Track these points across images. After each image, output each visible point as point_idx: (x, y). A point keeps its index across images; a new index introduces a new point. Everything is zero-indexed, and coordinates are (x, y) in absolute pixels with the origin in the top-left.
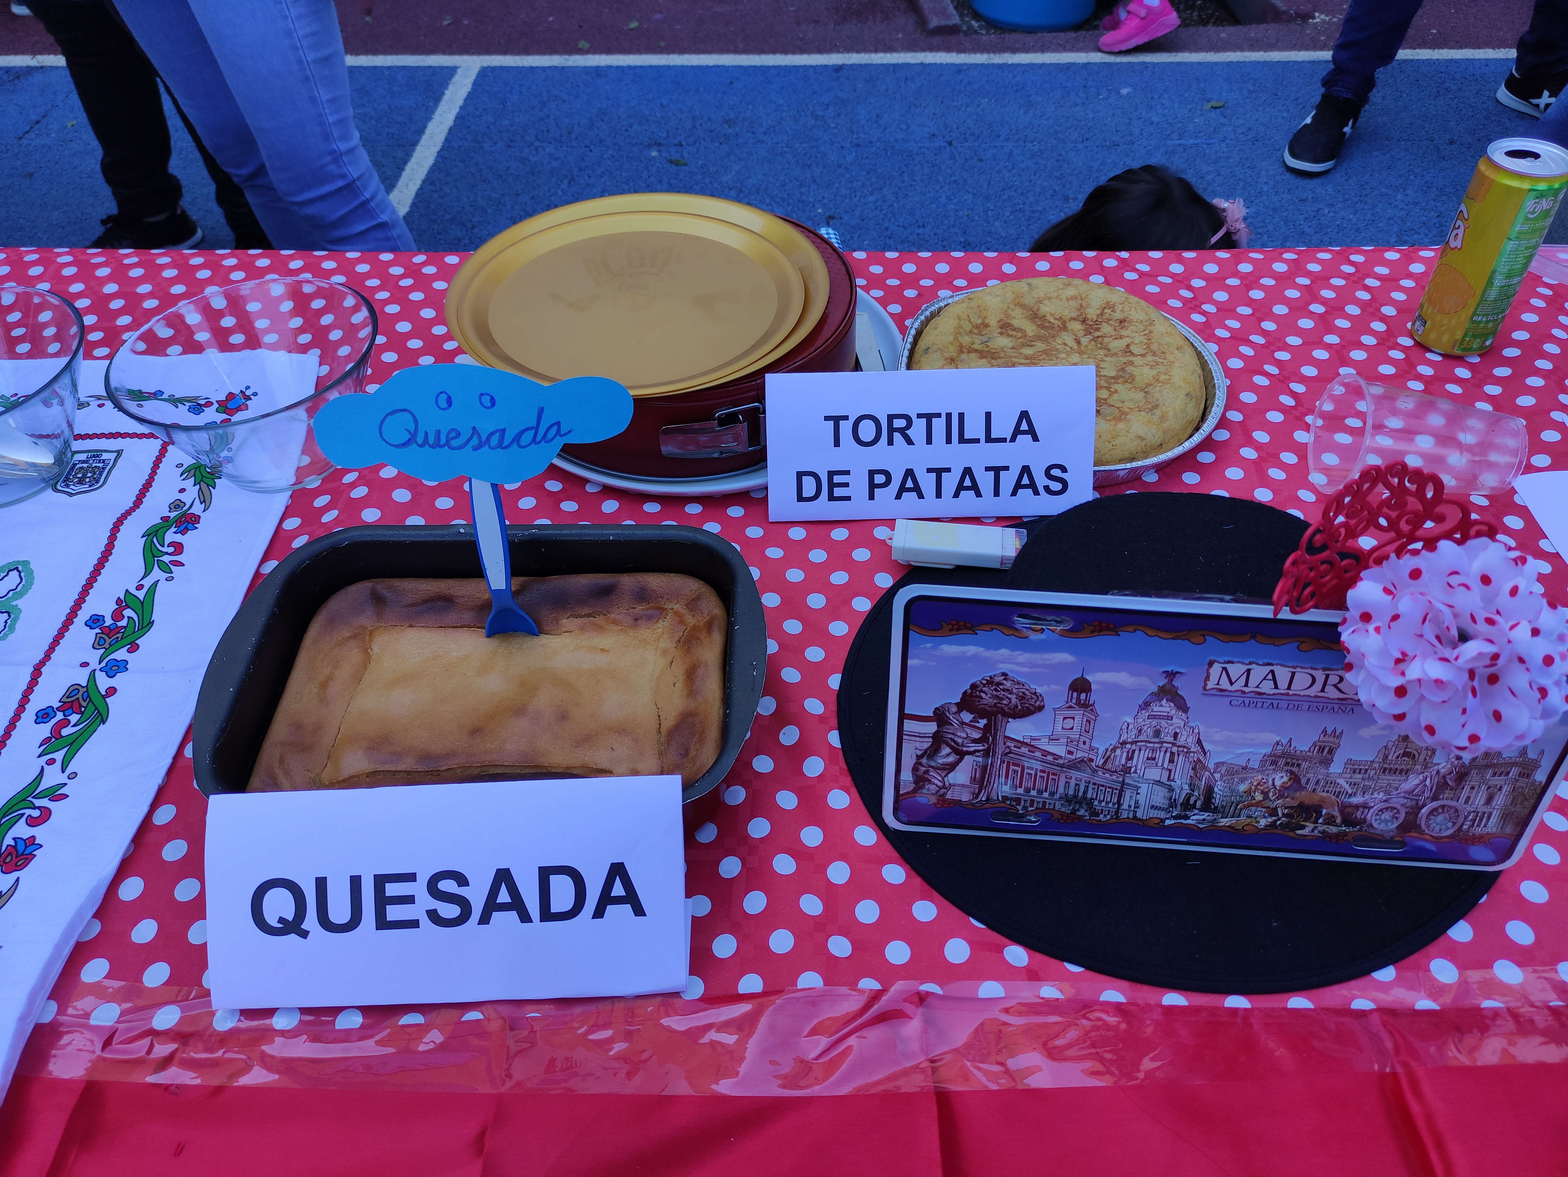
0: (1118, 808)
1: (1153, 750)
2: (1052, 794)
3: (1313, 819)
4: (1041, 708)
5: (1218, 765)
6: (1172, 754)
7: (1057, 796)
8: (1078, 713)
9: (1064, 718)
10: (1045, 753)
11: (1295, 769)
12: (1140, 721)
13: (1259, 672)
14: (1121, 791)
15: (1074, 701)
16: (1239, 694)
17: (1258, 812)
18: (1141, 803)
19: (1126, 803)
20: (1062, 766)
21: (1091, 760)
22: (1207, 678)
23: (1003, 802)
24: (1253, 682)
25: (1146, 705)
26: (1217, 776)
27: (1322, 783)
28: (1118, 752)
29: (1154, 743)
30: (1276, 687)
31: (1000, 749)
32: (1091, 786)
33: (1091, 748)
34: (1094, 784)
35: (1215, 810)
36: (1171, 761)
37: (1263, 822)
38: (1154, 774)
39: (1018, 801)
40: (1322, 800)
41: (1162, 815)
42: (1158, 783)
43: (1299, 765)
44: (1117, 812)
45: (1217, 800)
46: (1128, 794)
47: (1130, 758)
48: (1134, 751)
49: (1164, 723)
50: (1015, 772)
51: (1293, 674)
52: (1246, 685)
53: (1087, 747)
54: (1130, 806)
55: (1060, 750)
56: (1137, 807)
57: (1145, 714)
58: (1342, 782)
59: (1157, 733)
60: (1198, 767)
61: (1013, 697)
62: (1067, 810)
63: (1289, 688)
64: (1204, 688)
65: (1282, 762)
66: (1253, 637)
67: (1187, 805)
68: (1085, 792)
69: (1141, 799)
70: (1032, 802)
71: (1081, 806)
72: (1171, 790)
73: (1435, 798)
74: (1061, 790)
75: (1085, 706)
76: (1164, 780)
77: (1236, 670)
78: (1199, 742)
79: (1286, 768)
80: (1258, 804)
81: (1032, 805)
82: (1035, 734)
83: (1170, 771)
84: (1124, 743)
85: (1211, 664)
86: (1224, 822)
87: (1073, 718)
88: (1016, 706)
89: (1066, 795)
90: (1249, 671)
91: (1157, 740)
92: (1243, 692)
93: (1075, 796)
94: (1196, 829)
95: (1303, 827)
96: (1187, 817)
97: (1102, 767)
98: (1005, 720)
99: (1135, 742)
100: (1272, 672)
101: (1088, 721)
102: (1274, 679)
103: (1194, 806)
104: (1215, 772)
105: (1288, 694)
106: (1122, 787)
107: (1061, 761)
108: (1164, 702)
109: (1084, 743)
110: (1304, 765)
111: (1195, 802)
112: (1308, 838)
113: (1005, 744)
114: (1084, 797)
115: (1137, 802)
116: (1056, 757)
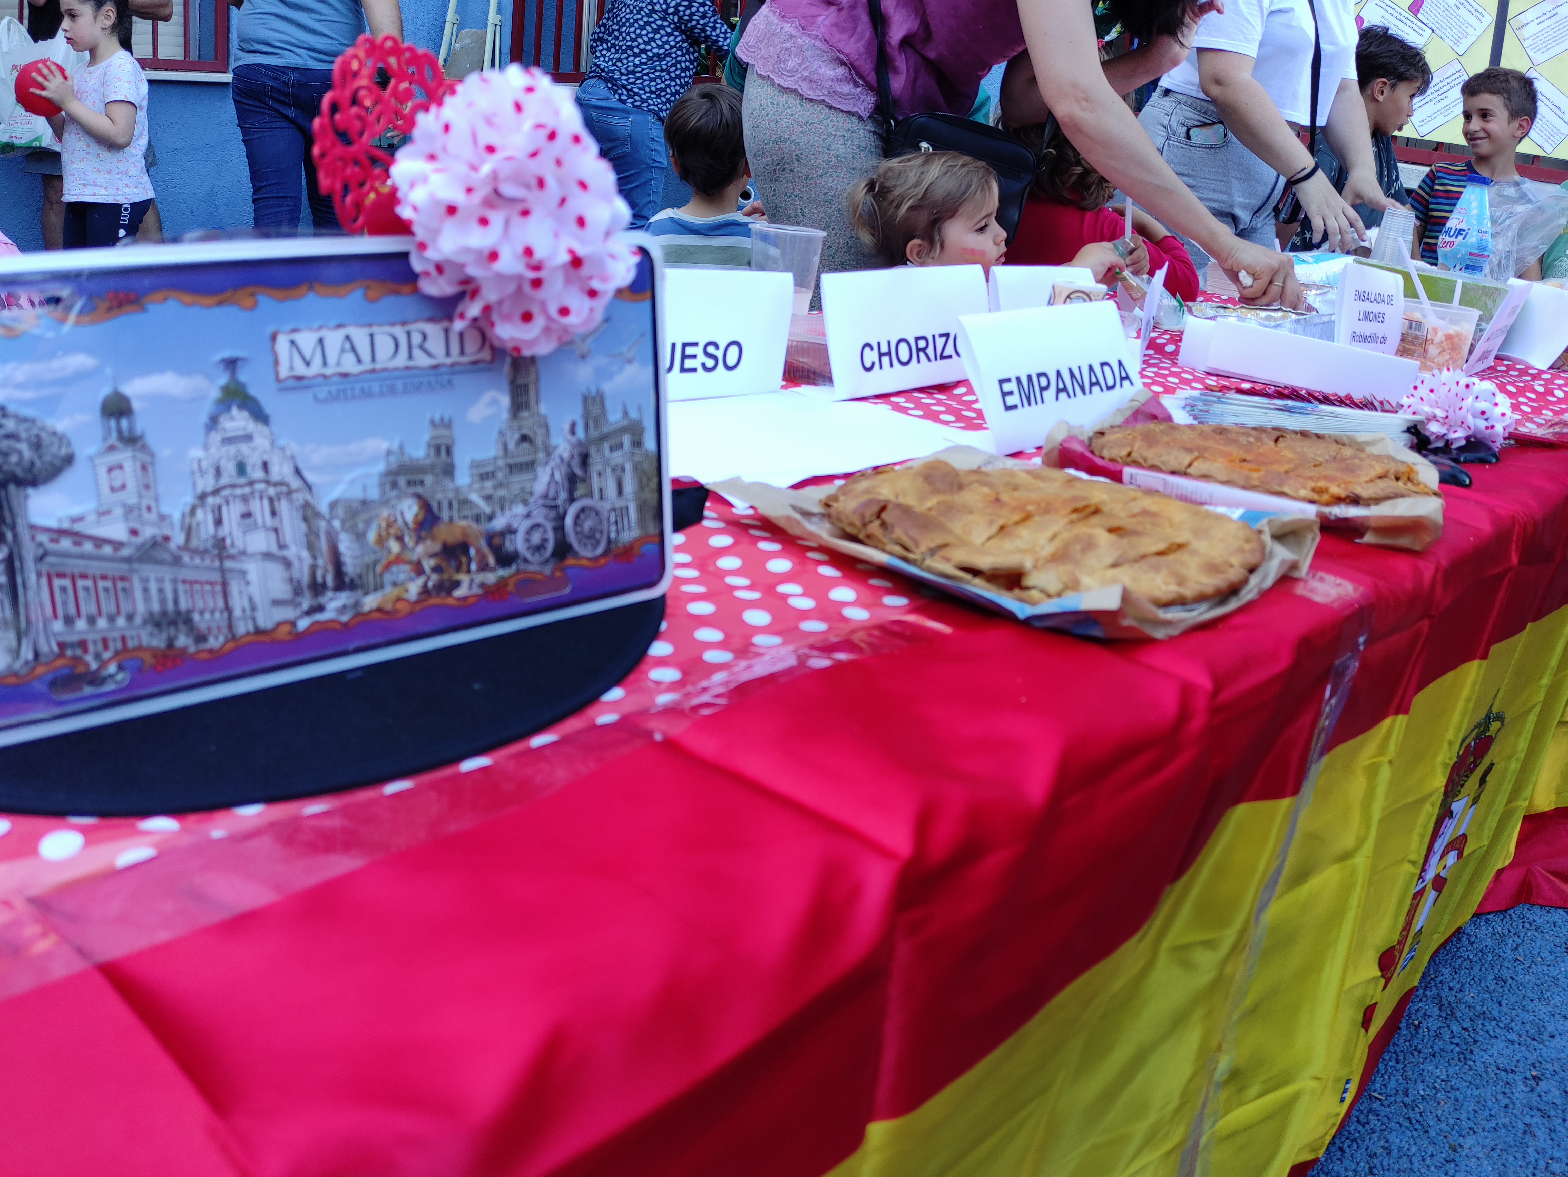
0: (230, 618)
1: (245, 499)
2: (130, 617)
3: (464, 567)
4: (69, 460)
5: (333, 505)
6: (271, 500)
7: (138, 620)
8: (125, 456)
9: (110, 470)
10: (100, 542)
11: (419, 490)
12: (213, 450)
13: (334, 339)
14: (225, 585)
15: (114, 435)
16: (320, 380)
17: (402, 572)
18: (257, 599)
19: (238, 604)
20: (128, 560)
21: (167, 539)
22: (276, 363)
23: (62, 655)
24: (332, 358)
25: (213, 422)
26: (337, 524)
27: (455, 505)
28: (200, 513)
29: (242, 486)
30: (359, 361)
31: (29, 553)
32: (181, 588)
33: (163, 518)
34: (184, 582)
35: (352, 586)
36: (274, 513)
37: (414, 589)
38: (259, 541)
39: (83, 644)
40: (465, 533)
41: (288, 613)
42: (268, 556)
43: (422, 483)
44: (230, 626)
45: (350, 568)
46: (234, 588)
47: (218, 522)
48: (220, 508)
49: (244, 448)
50: (64, 589)
51: (372, 336)
52: (325, 364)
53: (153, 516)
54: (244, 610)
55: (117, 530)
56: (253, 608)
57: (216, 437)
58: (475, 497)
59: (241, 468)
60: (308, 513)
61: (24, 447)
62: (158, 642)
63: (374, 359)
64: (278, 380)
65: (402, 481)
66: (311, 288)
67: (317, 588)
68: (176, 601)
69: (255, 590)
70: (105, 641)
71: (177, 629)
72: (288, 564)
73: (572, 500)
74: (141, 607)
75: (131, 440)
76: (274, 549)
77: (307, 340)
78: (298, 472)
79: (412, 490)
80: (398, 560)
81: (106, 647)
82: (76, 510)
83: (276, 530)
84: (203, 497)
85: (274, 338)
86: (370, 602)
87: (121, 467)
88: (32, 464)
89: (151, 614)
90: (321, 341)
91: (242, 481)
92: (325, 377)
93: (164, 613)
94: (337, 626)
95: (457, 584)
96: (321, 608)
97: (186, 547)
98: (21, 492)
99: (216, 492)
100: (348, 338)
101: (144, 468)
102: (353, 349)
103: (324, 585)
104: (332, 517)
105: (373, 371)
106: (223, 576)
107: (125, 552)
108: (235, 411)
109: (149, 509)
110: (429, 479)
111: (324, 577)
112: (471, 600)
113: (33, 538)
114: (178, 613)
115: (251, 599)
116: (118, 545)
